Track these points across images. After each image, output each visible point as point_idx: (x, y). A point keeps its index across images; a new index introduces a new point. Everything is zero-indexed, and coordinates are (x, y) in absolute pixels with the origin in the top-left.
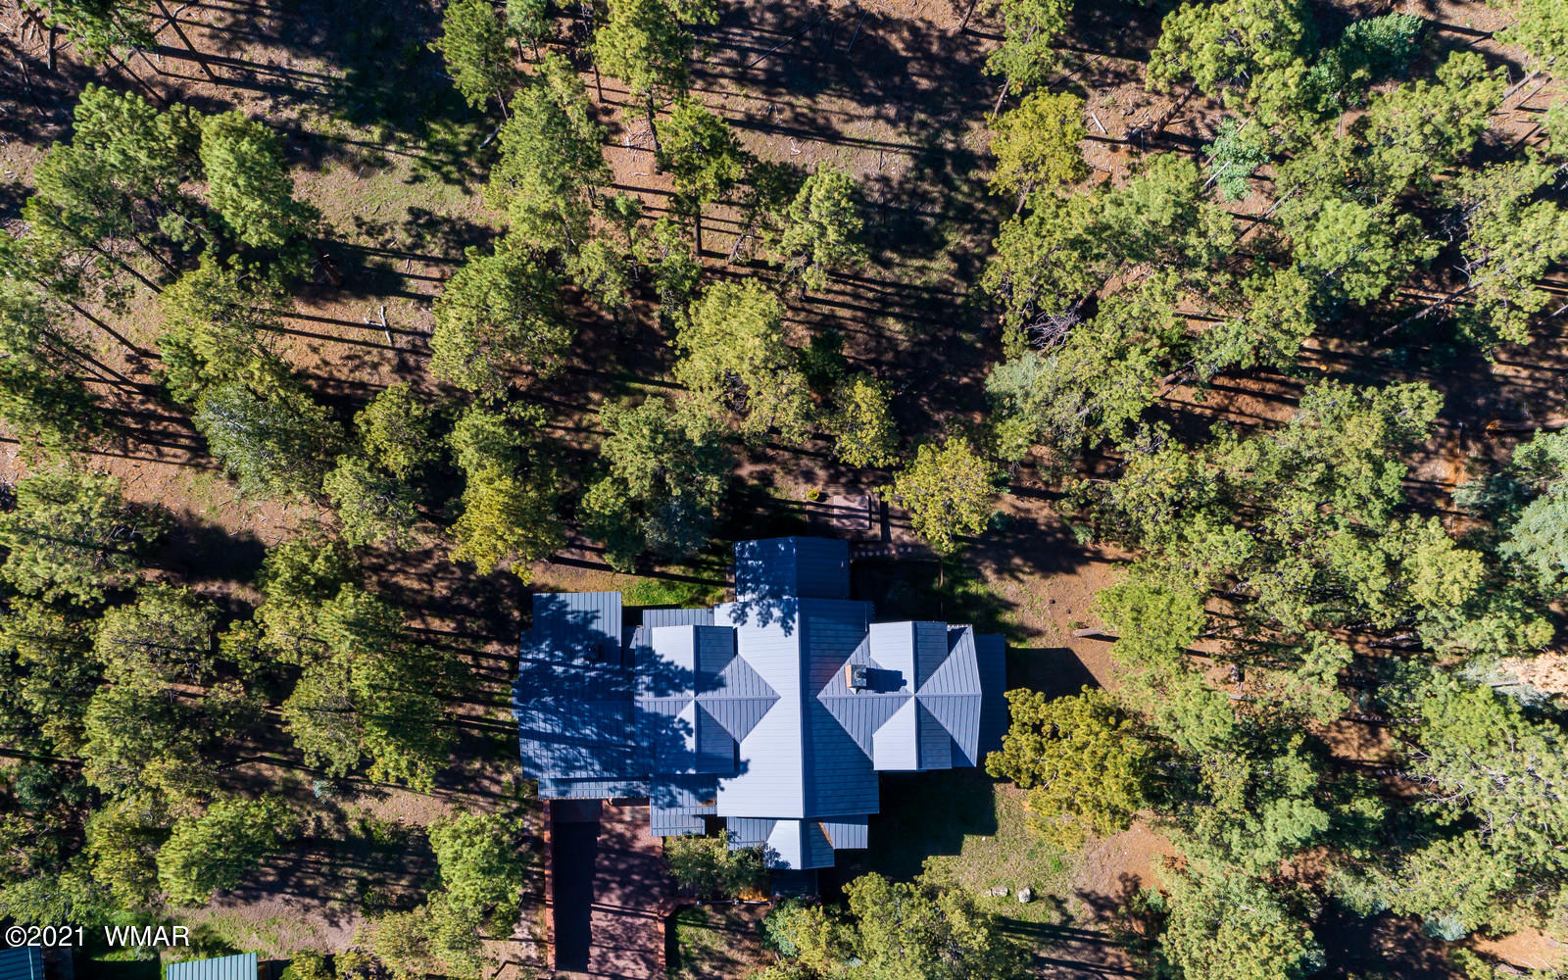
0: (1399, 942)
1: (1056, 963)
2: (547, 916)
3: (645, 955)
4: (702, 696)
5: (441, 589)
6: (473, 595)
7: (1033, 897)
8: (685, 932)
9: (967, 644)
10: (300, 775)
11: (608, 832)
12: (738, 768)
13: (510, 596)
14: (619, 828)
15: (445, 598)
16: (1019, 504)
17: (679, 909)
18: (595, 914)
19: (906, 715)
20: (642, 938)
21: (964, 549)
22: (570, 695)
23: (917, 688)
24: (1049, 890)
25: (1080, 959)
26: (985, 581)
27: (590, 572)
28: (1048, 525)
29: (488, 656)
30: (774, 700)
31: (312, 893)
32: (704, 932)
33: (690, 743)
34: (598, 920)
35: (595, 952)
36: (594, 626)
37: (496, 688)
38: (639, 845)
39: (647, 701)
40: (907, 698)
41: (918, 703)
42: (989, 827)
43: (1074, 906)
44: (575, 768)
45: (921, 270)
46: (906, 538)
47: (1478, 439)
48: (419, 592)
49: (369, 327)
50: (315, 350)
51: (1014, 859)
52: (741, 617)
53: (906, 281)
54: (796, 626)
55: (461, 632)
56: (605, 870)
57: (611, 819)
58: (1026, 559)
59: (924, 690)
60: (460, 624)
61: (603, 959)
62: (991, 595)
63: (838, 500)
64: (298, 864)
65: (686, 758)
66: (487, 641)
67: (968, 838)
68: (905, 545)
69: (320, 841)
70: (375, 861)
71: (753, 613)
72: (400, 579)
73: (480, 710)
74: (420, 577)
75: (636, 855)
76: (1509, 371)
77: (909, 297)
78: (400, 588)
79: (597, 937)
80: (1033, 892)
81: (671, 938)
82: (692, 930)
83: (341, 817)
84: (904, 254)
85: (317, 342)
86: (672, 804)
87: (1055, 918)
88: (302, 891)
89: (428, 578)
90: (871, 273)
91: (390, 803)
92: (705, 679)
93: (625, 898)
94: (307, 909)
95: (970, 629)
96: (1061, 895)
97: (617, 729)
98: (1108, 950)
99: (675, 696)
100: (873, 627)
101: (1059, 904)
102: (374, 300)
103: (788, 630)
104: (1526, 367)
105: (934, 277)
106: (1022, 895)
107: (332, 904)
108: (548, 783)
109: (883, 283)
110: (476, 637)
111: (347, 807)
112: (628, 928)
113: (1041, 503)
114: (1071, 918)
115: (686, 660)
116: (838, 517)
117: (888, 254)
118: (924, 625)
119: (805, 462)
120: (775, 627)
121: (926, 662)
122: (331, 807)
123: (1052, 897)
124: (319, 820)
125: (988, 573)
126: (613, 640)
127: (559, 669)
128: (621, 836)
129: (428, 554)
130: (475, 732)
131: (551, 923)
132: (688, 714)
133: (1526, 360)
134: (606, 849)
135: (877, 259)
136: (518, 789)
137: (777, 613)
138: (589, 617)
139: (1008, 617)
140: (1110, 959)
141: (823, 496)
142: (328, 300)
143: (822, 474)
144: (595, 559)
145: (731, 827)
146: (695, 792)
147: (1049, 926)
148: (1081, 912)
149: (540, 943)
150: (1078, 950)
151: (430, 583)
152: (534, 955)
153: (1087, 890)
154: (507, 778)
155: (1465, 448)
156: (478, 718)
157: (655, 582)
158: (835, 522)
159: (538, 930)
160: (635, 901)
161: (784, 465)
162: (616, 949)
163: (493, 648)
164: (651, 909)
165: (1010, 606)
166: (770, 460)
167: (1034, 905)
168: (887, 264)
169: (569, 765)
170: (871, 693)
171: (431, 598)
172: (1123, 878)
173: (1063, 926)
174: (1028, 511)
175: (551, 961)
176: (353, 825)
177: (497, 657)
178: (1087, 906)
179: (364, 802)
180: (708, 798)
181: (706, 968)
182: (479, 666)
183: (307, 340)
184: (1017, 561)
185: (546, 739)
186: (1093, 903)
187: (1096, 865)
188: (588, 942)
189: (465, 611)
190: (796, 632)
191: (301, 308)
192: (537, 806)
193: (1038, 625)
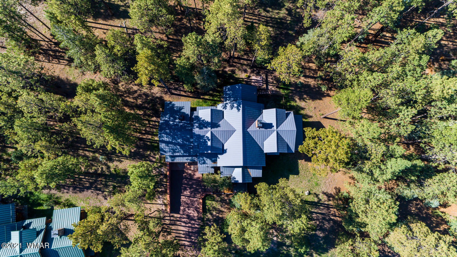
0: (416, 208)
1: (316, 213)
2: (168, 197)
3: (196, 209)
4: (213, 129)
5: (139, 102)
6: (148, 104)
7: (309, 194)
8: (208, 202)
9: (291, 116)
10: (97, 155)
11: (187, 173)
12: (223, 151)
13: (159, 104)
14: (190, 172)
15: (140, 104)
16: (305, 80)
17: (206, 195)
18: (182, 197)
19: (274, 136)
20: (196, 204)
21: (290, 93)
22: (174, 130)
23: (277, 128)
24: (314, 192)
25: (323, 212)
26: (296, 102)
27: (182, 97)
28: (314, 86)
29: (153, 121)
30: (234, 131)
31: (100, 190)
32: (214, 202)
33: (209, 143)
34: (183, 199)
35: (182, 208)
36: (182, 111)
37: (155, 130)
38: (195, 177)
39: (196, 131)
40: (274, 131)
41: (277, 132)
42: (297, 173)
43: (321, 196)
44: (175, 152)
45: (278, 13)
46: (273, 89)
47: (437, 62)
48: (133, 102)
49: (121, 27)
50: (105, 33)
51: (304, 182)
52: (225, 107)
53: (273, 16)
54: (241, 109)
55: (145, 114)
56: (185, 184)
57: (187, 169)
58: (307, 96)
59: (279, 129)
60: (145, 112)
61: (184, 210)
62: (297, 105)
63: (253, 77)
64: (96, 181)
65: (208, 148)
66: (152, 117)
67: (291, 176)
68: (273, 91)
69: (102, 175)
70: (118, 181)
71: (228, 106)
72: (128, 99)
73: (150, 137)
74: (134, 98)
75: (195, 180)
76: (446, 43)
77: (274, 21)
78: (128, 101)
79: (183, 204)
80: (309, 192)
81: (204, 204)
82: (210, 202)
83: (108, 167)
84: (273, 9)
85: (105, 31)
86: (204, 163)
87: (316, 200)
88: (97, 189)
89: (136, 98)
90: (263, 14)
91: (123, 163)
92: (214, 124)
93: (191, 192)
94: (98, 194)
95: (292, 112)
96: (318, 193)
97: (188, 140)
98: (331, 209)
99: (205, 129)
100: (264, 111)
101: (317, 196)
102: (122, 20)
103: (239, 110)
104: (451, 42)
105: (281, 15)
106: (306, 193)
107: (105, 193)
108: (168, 157)
109: (267, 17)
110: (149, 116)
111: (110, 164)
112: (192, 201)
113: (312, 80)
114: (320, 200)
115: (208, 119)
116: (254, 82)
117: (268, 9)
118: (279, 110)
119: (244, 67)
120: (235, 109)
121: (280, 121)
122: (106, 164)
123: (315, 194)
124: (102, 168)
125: (297, 99)
126: (188, 115)
127: (171, 123)
128: (190, 174)
129: (136, 92)
130: (148, 143)
131: (169, 199)
132: (209, 135)
133: (451, 40)
134: (186, 178)
135: (265, 10)
136: (160, 160)
137: (235, 105)
138: (181, 108)
139: (302, 112)
140: (332, 212)
141: (249, 77)
142: (109, 19)
143: (249, 70)
144: (184, 94)
145: (221, 170)
146: (211, 160)
147: (314, 202)
148: (323, 198)
149: (166, 205)
150: (323, 209)
151: (136, 100)
152: (164, 209)
153: (325, 192)
154: (157, 156)
155: (434, 65)
156: (149, 139)
157: (201, 100)
158: (253, 84)
159: (165, 201)
160: (194, 193)
161: (238, 68)
162: (188, 207)
163: (154, 119)
164: (198, 195)
165: (303, 109)
166: (234, 66)
167: (310, 196)
168: (268, 12)
169: (174, 151)
170: (263, 129)
171: (137, 104)
172: (336, 188)
173: (318, 202)
174: (308, 82)
175: (168, 210)
176: (112, 170)
177: (155, 121)
178: (325, 196)
179: (115, 163)
180: (215, 161)
181: (214, 213)
182: (150, 124)
183: (102, 30)
184: (305, 96)
185: (167, 143)
186: (327, 195)
187: (328, 184)
188: (180, 205)
189: (146, 108)
190: (241, 111)
191: (101, 21)
192: (165, 164)
193: (311, 114)
